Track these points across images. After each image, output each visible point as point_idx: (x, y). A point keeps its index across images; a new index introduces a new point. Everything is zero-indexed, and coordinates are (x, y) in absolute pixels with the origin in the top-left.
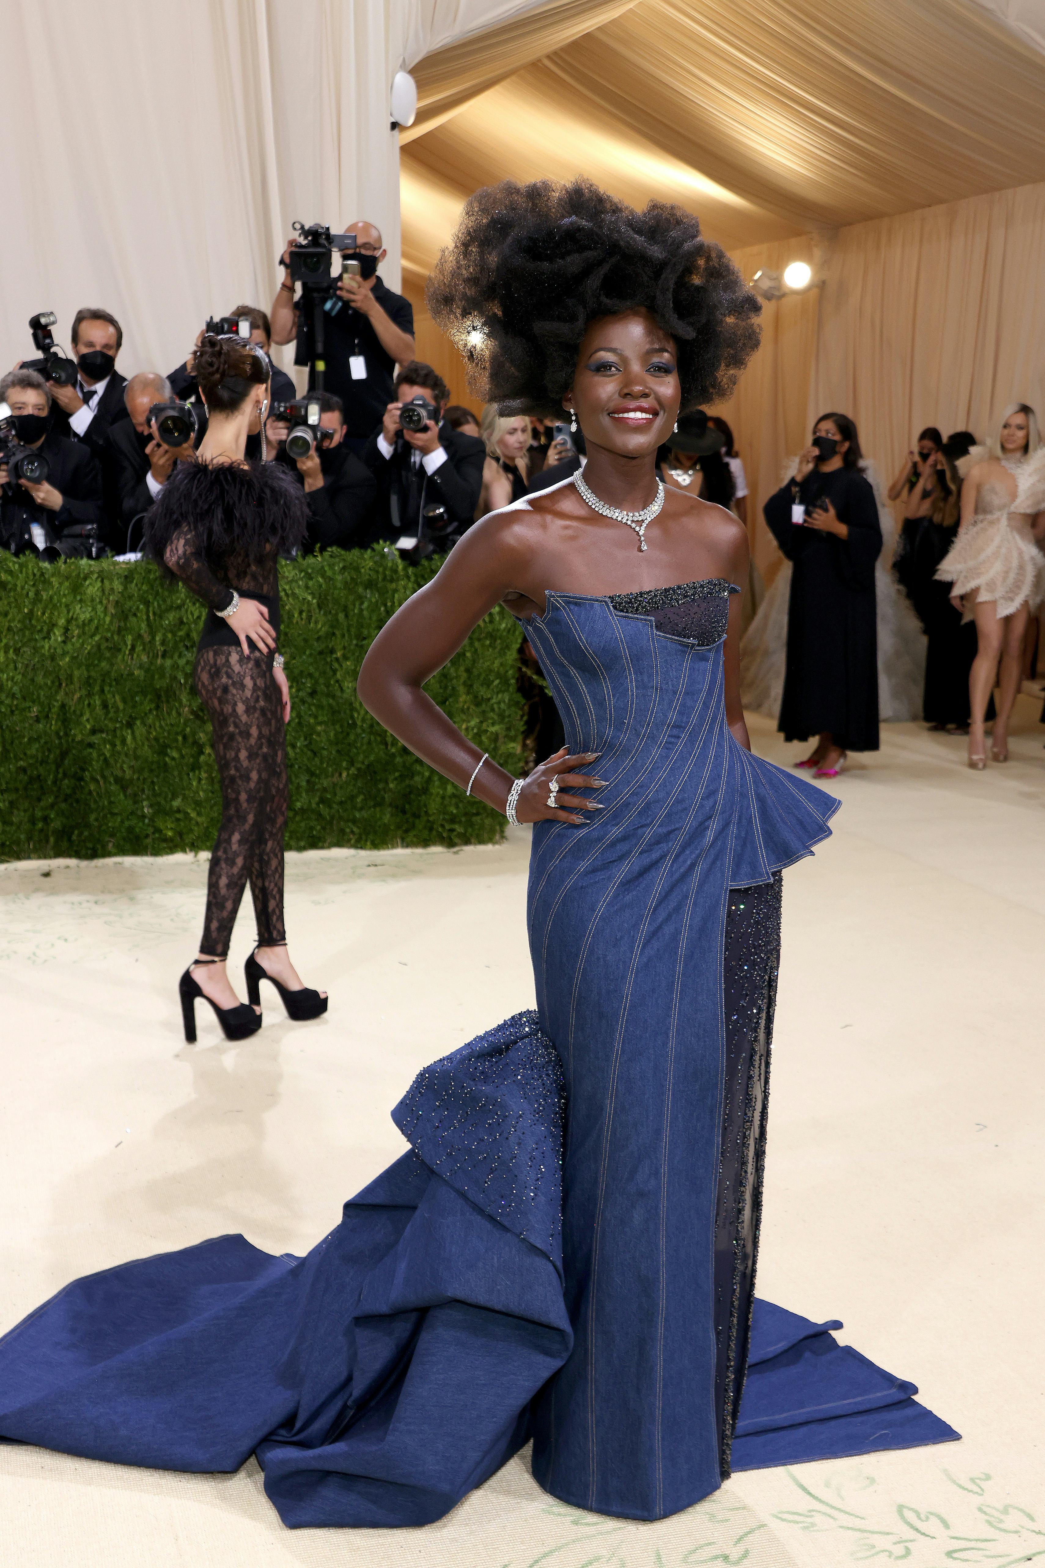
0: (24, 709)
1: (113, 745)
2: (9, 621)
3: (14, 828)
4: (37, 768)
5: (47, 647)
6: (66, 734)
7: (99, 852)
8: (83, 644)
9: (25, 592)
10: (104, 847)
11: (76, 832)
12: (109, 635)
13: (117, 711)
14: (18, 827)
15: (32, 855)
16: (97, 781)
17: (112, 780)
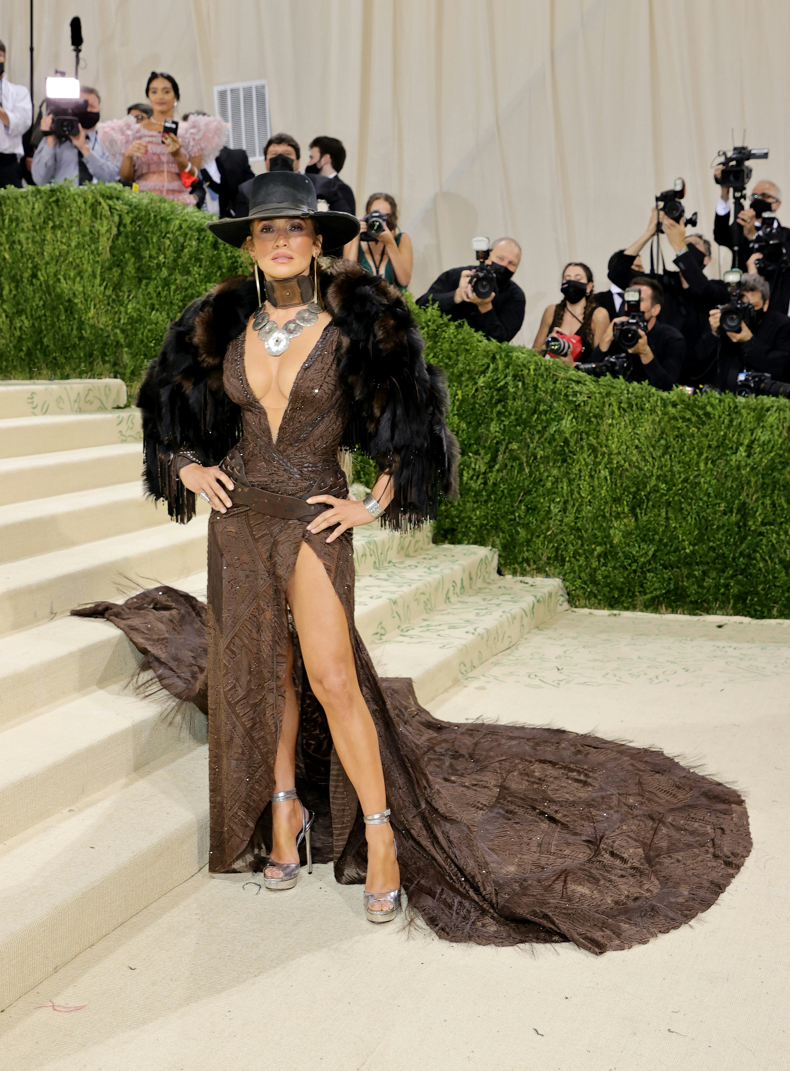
0: (715, 505)
1: (778, 535)
2: (709, 441)
3: (705, 591)
4: (722, 549)
5: (734, 460)
6: (745, 525)
7: (765, 614)
8: (761, 459)
9: (722, 419)
10: (770, 611)
11: (749, 598)
12: (781, 452)
13: (783, 509)
14: (708, 590)
15: (718, 612)
16: (766, 561)
17: (777, 560)
